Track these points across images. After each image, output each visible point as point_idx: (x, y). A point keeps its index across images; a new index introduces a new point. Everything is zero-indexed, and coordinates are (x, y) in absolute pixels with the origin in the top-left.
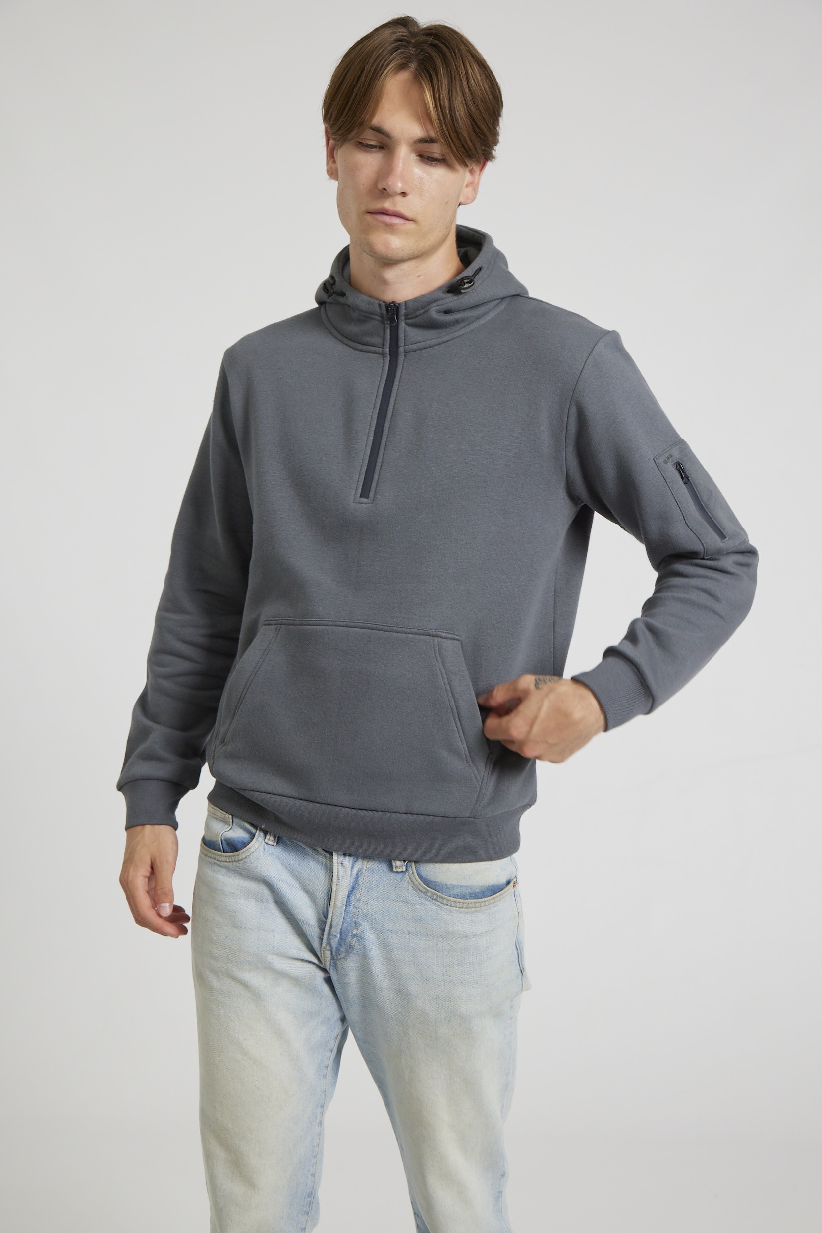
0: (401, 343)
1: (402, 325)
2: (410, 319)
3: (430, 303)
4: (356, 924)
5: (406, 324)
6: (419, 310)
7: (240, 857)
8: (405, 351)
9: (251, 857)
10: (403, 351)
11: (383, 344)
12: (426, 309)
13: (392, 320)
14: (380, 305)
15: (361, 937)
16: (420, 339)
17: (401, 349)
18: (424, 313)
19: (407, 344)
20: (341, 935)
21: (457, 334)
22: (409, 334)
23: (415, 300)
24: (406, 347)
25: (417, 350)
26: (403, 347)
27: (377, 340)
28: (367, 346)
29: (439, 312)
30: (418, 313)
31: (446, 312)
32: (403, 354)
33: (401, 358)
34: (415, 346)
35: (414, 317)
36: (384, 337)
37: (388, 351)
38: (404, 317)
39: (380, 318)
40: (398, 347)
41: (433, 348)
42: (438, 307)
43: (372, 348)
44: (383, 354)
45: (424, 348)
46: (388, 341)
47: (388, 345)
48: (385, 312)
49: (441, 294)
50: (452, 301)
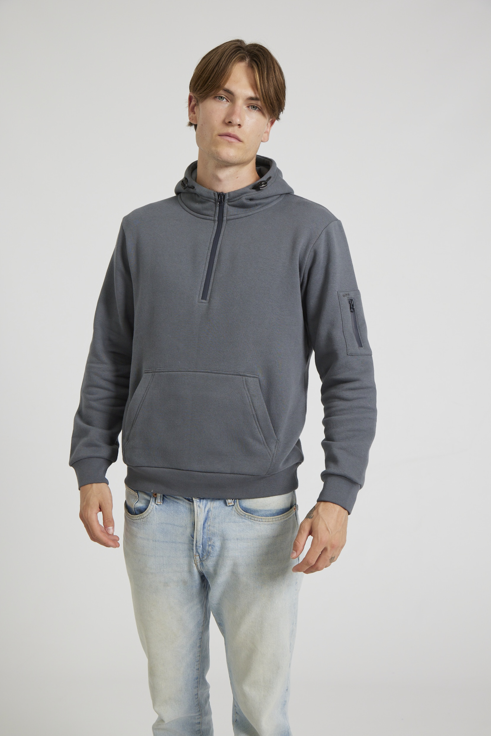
0: (225, 215)
1: (226, 205)
2: (230, 202)
3: (242, 194)
4: (210, 539)
5: (228, 204)
6: (236, 197)
11: (214, 215)
12: (240, 197)
13: (220, 202)
14: (214, 194)
15: (213, 546)
16: (236, 213)
17: (225, 218)
18: (239, 199)
19: (228, 215)
20: (202, 545)
21: (256, 211)
22: (229, 210)
23: (234, 192)
24: (227, 217)
25: (234, 219)
26: (226, 217)
27: (211, 213)
28: (205, 216)
29: (247, 199)
30: (235, 199)
31: (251, 200)
32: (226, 221)
33: (224, 223)
34: (232, 217)
35: (233, 201)
36: (215, 211)
37: (217, 219)
38: (227, 201)
39: (214, 201)
40: (223, 217)
41: (242, 218)
42: (247, 197)
43: (208, 217)
44: (214, 221)
45: (237, 218)
46: (218, 214)
47: (217, 216)
48: (217, 198)
49: (249, 190)
50: (254, 193)
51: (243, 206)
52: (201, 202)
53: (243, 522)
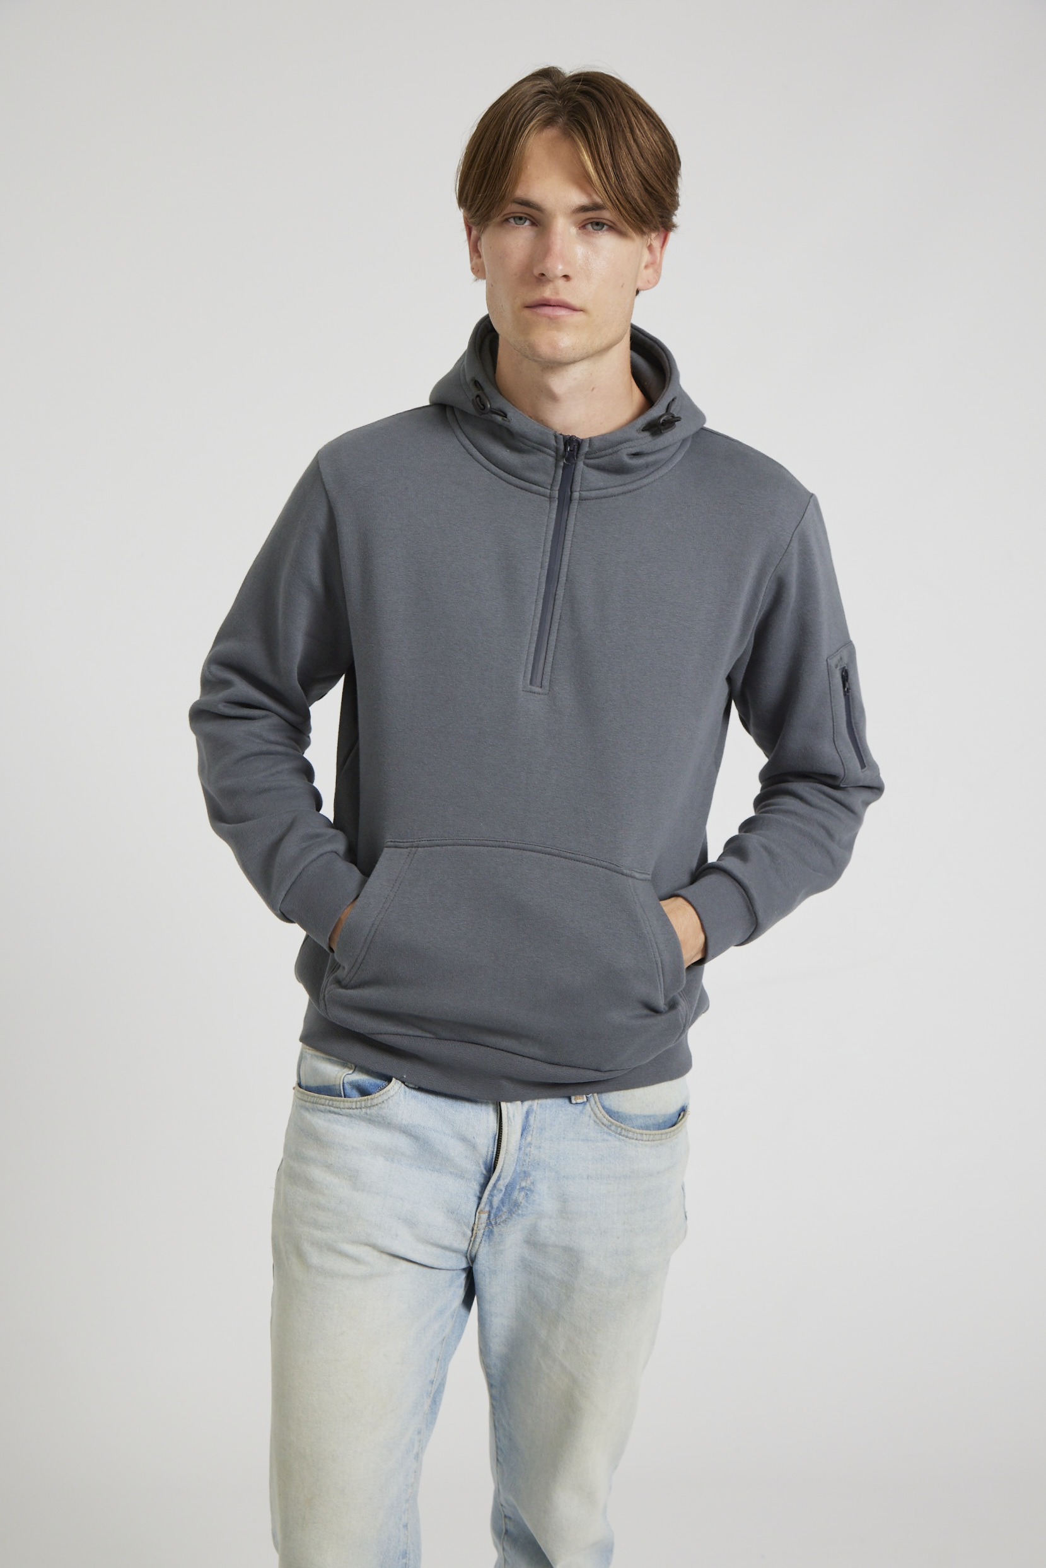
0: (577, 487)
1: (581, 465)
2: (591, 459)
3: (619, 442)
4: (526, 1174)
5: (584, 464)
6: (605, 449)
7: (375, 1102)
8: (580, 497)
9: (390, 1102)
10: (578, 497)
13: (569, 459)
14: (555, 437)
15: (530, 1190)
16: (601, 484)
17: (576, 495)
18: (610, 454)
19: (584, 489)
20: (506, 1189)
21: (645, 481)
22: (586, 475)
23: (603, 437)
24: (584, 493)
25: (596, 499)
26: (579, 493)
27: (546, 479)
28: (528, 484)
29: (628, 455)
30: (603, 453)
31: (636, 455)
32: (577, 501)
33: (574, 506)
34: (593, 494)
35: (598, 458)
36: (554, 477)
37: (556, 494)
38: (583, 457)
39: (553, 453)
40: (571, 492)
41: (616, 497)
42: (631, 449)
43: (535, 488)
44: (551, 498)
45: (605, 497)
46: (559, 483)
47: (558, 488)
48: (562, 447)
49: (633, 433)
50: (646, 442)
51: (620, 470)
52: (519, 451)
53: (604, 1140)
